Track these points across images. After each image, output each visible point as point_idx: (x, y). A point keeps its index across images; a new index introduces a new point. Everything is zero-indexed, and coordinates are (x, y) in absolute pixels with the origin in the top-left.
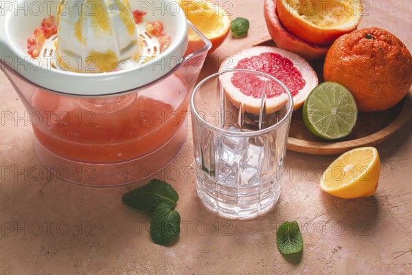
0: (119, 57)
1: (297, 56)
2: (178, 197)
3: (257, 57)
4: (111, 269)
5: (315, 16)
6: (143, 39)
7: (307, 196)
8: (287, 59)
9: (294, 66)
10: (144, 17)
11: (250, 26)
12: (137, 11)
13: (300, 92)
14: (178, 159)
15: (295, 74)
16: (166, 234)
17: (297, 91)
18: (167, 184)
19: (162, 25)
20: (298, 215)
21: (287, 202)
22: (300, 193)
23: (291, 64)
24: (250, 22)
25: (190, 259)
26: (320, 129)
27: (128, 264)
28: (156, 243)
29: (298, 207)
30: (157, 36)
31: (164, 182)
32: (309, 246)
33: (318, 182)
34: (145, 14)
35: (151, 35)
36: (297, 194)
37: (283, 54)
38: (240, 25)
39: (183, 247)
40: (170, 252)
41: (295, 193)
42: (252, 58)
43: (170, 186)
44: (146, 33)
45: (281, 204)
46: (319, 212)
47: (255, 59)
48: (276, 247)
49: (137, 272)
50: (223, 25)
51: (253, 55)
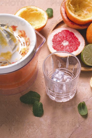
0: (12, 53)
1: (75, 31)
2: (40, 96)
3: (60, 33)
4: (22, 129)
5: (80, 11)
6: (18, 39)
7: (86, 89)
8: (72, 32)
9: (75, 35)
10: (17, 28)
11: (53, 11)
12: (14, 26)
13: (79, 47)
14: (37, 78)
15: (76, 39)
16: (39, 113)
17: (78, 47)
18: (35, 92)
19: (24, 32)
20: (84, 97)
21: (79, 92)
22: (83, 88)
23: (73, 34)
24: (53, 10)
25: (49, 121)
26: (88, 63)
27: (28, 126)
28: (36, 116)
29: (83, 94)
30: (23, 37)
31: (34, 92)
32: (89, 110)
33: (89, 82)
34: (17, 27)
35: (20, 36)
36: (82, 88)
37: (70, 30)
38: (50, 13)
39: (46, 116)
40: (42, 119)
41: (81, 88)
42: (59, 34)
43: (37, 93)
44: (19, 36)
45: (77, 93)
46: (91, 95)
47: (60, 34)
48: (78, 112)
49: (32, 129)
50: (45, 19)
51: (59, 32)
